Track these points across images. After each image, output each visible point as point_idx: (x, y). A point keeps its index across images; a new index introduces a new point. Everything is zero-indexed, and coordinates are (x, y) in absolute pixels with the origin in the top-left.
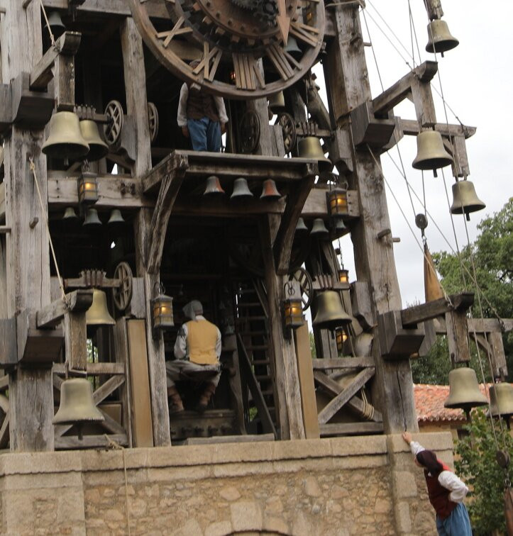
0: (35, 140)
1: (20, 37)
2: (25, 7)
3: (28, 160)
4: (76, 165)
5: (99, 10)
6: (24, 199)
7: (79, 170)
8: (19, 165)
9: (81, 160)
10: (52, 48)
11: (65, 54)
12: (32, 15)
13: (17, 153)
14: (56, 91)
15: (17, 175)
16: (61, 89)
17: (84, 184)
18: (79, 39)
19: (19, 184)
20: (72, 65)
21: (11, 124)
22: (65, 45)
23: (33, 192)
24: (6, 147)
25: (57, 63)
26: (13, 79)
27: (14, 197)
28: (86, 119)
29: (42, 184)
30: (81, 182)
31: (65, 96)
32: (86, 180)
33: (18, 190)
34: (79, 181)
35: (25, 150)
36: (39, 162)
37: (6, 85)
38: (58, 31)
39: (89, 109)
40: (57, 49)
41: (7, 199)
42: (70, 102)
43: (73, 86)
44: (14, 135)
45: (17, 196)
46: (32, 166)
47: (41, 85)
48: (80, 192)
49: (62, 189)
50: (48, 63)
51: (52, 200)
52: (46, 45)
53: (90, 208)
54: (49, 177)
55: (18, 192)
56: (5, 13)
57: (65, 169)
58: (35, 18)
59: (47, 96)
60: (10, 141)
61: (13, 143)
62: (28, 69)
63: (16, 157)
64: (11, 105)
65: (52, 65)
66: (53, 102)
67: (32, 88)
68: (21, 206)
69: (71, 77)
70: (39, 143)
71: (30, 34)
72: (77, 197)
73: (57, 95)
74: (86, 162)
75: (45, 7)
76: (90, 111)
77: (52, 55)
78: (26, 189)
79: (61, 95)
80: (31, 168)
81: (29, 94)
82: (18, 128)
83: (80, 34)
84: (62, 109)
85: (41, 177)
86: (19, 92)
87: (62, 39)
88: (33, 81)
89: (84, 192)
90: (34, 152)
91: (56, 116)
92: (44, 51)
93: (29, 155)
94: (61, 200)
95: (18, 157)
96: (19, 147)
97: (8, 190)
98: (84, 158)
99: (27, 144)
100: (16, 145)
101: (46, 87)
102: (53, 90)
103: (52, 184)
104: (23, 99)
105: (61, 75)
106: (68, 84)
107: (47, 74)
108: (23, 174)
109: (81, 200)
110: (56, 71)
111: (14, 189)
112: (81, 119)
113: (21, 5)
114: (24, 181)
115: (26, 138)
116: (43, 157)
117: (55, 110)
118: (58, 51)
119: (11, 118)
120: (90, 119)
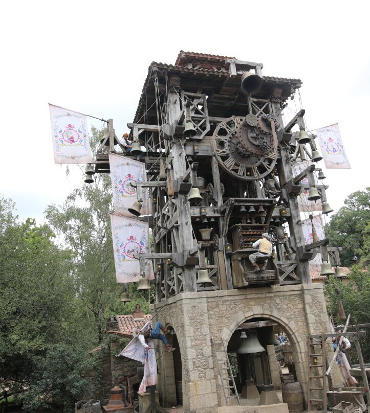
1: (179, 165)
2: (180, 155)
4: (199, 204)
5: (203, 155)
6: (183, 216)
7: (200, 206)
8: (181, 205)
11: (193, 169)
13: (180, 201)
14: (191, 182)
15: (181, 208)
16: (193, 181)
18: (198, 165)
19: (182, 211)
20: (196, 173)
22: (193, 167)
23: (186, 213)
24: (177, 200)
25: (191, 173)
26: (178, 178)
29: (189, 211)
32: (202, 209)
34: (200, 209)
35: (183, 200)
37: (176, 180)
38: (191, 163)
40: (191, 168)
41: (178, 216)
42: (196, 185)
44: (179, 196)
45: (181, 215)
46: (185, 205)
47: (186, 180)
48: (201, 212)
49: (195, 212)
50: (188, 173)
51: (192, 216)
52: (188, 167)
53: (204, 217)
54: (191, 208)
55: (181, 213)
56: (174, 158)
57: (196, 205)
58: (183, 159)
59: (188, 183)
61: (179, 198)
62: (182, 175)
64: (177, 186)
65: (190, 173)
66: (191, 185)
67: (184, 181)
68: (183, 218)
69: (196, 177)
70: (187, 198)
71: (182, 164)
73: (192, 183)
74: (202, 203)
75: (186, 155)
77: (189, 170)
78: (184, 213)
81: (183, 183)
82: (180, 194)
83: (198, 163)
84: (193, 187)
85: (188, 209)
86: (180, 182)
87: (192, 165)
88: (184, 179)
90: (185, 201)
91: (192, 189)
92: (187, 169)
94: (195, 215)
95: (181, 203)
96: (181, 199)
97: (178, 213)
101: (188, 180)
103: (192, 211)
104: (181, 184)
105: (192, 176)
107: (188, 176)
108: (183, 208)
109: (201, 215)
113: (178, 155)
115: (183, 197)
116: (189, 202)
117: (191, 187)
119: (178, 191)
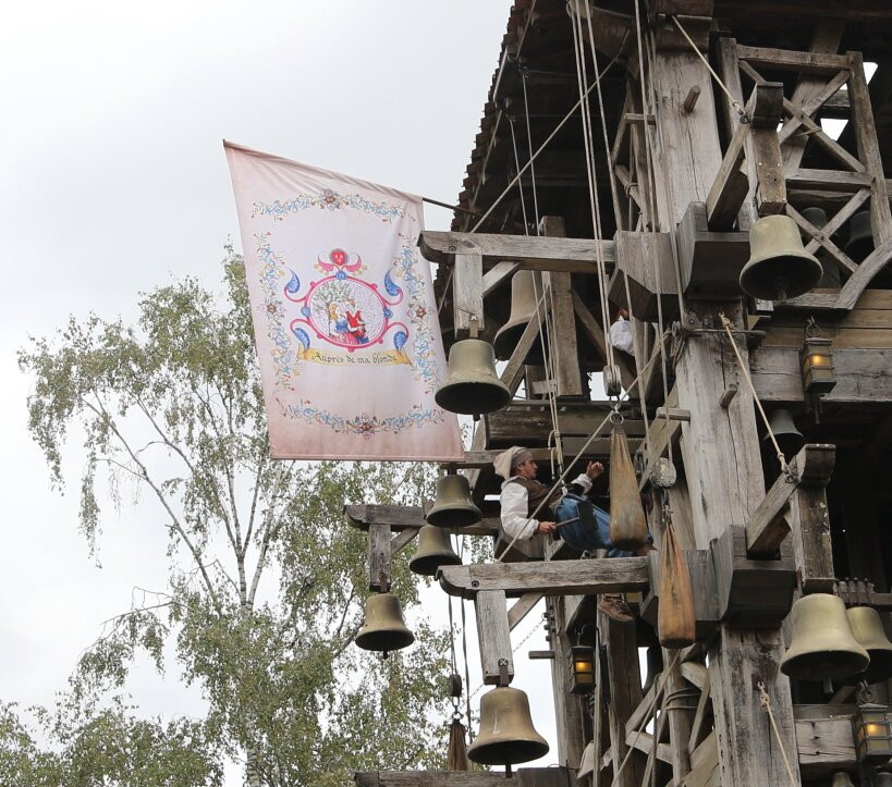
0: (766, 649)
1: (721, 461)
2: (725, 405)
3: (756, 689)
4: (844, 692)
5: (863, 398)
6: (755, 760)
7: (851, 700)
8: (740, 699)
9: (854, 681)
10: (783, 477)
11: (808, 486)
12: (739, 420)
13: (734, 676)
14: (798, 555)
15: (738, 718)
16: (807, 552)
17: (864, 726)
18: (833, 456)
19: (743, 733)
20: (823, 506)
21: (718, 623)
22: (806, 469)
23: (771, 747)
24: (712, 665)
25: (795, 505)
26: (715, 540)
27: (736, 759)
28: (857, 605)
29: (785, 731)
30: (859, 723)
31: (816, 564)
32: (868, 718)
33: (741, 743)
34: (854, 720)
35: (748, 670)
36: (776, 689)
37: (703, 552)
38: (790, 445)
39: (861, 584)
40: (792, 478)
41: (724, 762)
42: (826, 575)
43: (828, 545)
44: (726, 644)
45: (740, 756)
46: (764, 698)
47: (767, 547)
48: (858, 740)
49: (824, 738)
50: (779, 504)
51: (806, 760)
52: (771, 473)
53: (879, 770)
54: (797, 716)
55: (742, 748)
56: (688, 420)
57: (825, 699)
58: (745, 424)
59: (780, 566)
60: (720, 655)
61: (725, 658)
62: (741, 520)
63: (734, 684)
64: (715, 589)
65: (786, 508)
66: (794, 576)
67: (752, 555)
68: (751, 774)
69: (823, 529)
70: (772, 654)
71: (739, 455)
72: (853, 751)
73: (800, 564)
74: (864, 684)
75: (761, 401)
76: (863, 588)
77: (784, 489)
78: (756, 743)
79: (807, 562)
80: (763, 701)
81: (746, 565)
82: (731, 631)
83: (834, 446)
84: (812, 588)
85: (782, 718)
86: (729, 564)
87: (801, 458)
88: (752, 542)
89: (865, 741)
90: (765, 673)
91: (801, 602)
92: (769, 484)
93: (756, 679)
94: (823, 759)
95: (737, 684)
96: (737, 664)
97: (723, 746)
98: (860, 678)
99: (752, 659)
100: (731, 662)
101: (778, 551)
102: (791, 554)
103: (804, 730)
104: (737, 575)
105: (803, 525)
106: (818, 542)
107: (778, 525)
108: (749, 713)
109: (862, 756)
110: (794, 519)
111: (735, 744)
112: (848, 606)
113: (717, 402)
114: (751, 728)
115: (748, 647)
116: (784, 681)
117: (798, 592)
118: (796, 481)
119: (718, 612)
120: (863, 605)
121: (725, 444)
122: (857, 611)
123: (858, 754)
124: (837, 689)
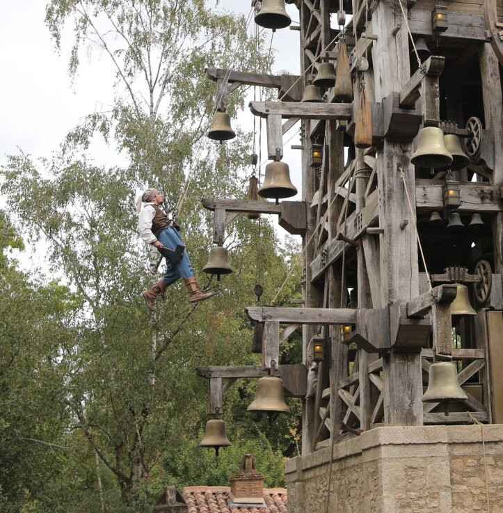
0: (405, 151)
1: (390, 61)
2: (394, 34)
3: (398, 170)
4: (440, 174)
5: (460, 36)
6: (395, 204)
7: (443, 178)
8: (391, 175)
9: (445, 169)
10: (419, 70)
11: (431, 76)
12: (401, 42)
13: (388, 163)
14: (423, 108)
15: (389, 183)
16: (428, 107)
17: (448, 191)
18: (443, 62)
19: (391, 191)
20: (437, 85)
21: (383, 137)
22: (430, 67)
23: (403, 198)
24: (379, 158)
25: (424, 84)
26: (385, 98)
27: (386, 202)
28: (449, 133)
29: (410, 191)
30: (446, 189)
31: (431, 113)
32: (450, 187)
33: (389, 196)
34: (443, 188)
35: (395, 161)
36: (408, 171)
37: (378, 103)
38: (425, 57)
39: (452, 123)
40: (423, 71)
41: (381, 203)
42: (436, 118)
43: (438, 104)
44: (386, 148)
45: (388, 201)
46: (402, 174)
47: (408, 104)
48: (444, 197)
49: (429, 195)
50: (416, 83)
51: (419, 205)
52: (414, 67)
53: (453, 212)
54: (417, 184)
55: (390, 197)
56: (376, 39)
57: (431, 177)
58: (403, 44)
59: (414, 113)
60: (383, 153)
61: (385, 155)
62: (398, 89)
63: (388, 167)
64: (382, 121)
65: (419, 85)
66: (420, 118)
67: (401, 106)
68: (393, 210)
69: (436, 96)
70: (407, 154)
71: (399, 58)
72: (442, 202)
73: (424, 112)
74: (449, 171)
75: (412, 34)
76: (453, 126)
77: (419, 76)
78: (397, 195)
79: (428, 112)
80: (401, 176)
81: (399, 111)
82: (389, 142)
83: (444, 58)
84: (428, 125)
85: (409, 184)
86: (390, 110)
87: (428, 62)
88: (402, 100)
89: (448, 198)
90: (404, 162)
91: (422, 130)
92: (412, 73)
93: (399, 166)
94: (427, 205)
95: (390, 166)
96: (390, 158)
97: (381, 196)
98: (448, 168)
99: (397, 155)
100: (388, 156)
101: (414, 105)
102: (420, 107)
103: (420, 191)
104: (394, 115)
105: (427, 94)
106: (433, 103)
107: (415, 93)
108: (394, 181)
109: (446, 205)
110: (423, 91)
111: (387, 196)
112: (445, 134)
113: (391, 32)
114: (395, 188)
115: (397, 150)
116: (412, 167)
117: (422, 126)
118: (425, 73)
119: (383, 132)
120: (452, 134)
121: (393, 52)
122: (449, 137)
123: (444, 204)
124: (437, 172)
